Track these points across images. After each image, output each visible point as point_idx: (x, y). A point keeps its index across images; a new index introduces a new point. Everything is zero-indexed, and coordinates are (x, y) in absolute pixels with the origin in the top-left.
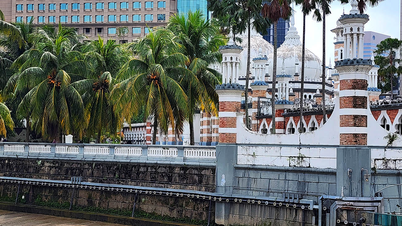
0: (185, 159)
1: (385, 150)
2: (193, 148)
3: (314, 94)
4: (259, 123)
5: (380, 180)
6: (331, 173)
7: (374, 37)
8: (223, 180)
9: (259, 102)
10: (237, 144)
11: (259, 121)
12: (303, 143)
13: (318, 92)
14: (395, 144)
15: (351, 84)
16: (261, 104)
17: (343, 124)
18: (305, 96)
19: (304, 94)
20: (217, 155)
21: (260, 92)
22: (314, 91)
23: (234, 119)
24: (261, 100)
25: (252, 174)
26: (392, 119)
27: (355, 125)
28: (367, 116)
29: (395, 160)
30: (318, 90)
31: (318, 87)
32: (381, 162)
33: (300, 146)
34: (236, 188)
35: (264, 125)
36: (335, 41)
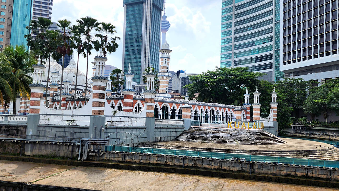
0: (9, 122)
1: (112, 117)
2: (14, 116)
3: (82, 91)
4: (53, 104)
5: (109, 131)
6: (87, 128)
7: (111, 67)
8: (30, 132)
9: (53, 94)
10: (39, 114)
11: (53, 103)
12: (74, 114)
13: (84, 90)
14: (116, 115)
15: (98, 87)
16: (55, 95)
17: (93, 106)
18: (77, 92)
19: (77, 91)
20: (28, 119)
21: (54, 89)
22: (82, 90)
23: (39, 101)
24: (55, 92)
25: (47, 129)
26: (116, 104)
27: (99, 106)
28: (104, 102)
29: (116, 122)
30: (84, 89)
31: (84, 88)
32: (110, 122)
33: (73, 115)
34: (38, 136)
35: (56, 105)
36: (93, 68)
